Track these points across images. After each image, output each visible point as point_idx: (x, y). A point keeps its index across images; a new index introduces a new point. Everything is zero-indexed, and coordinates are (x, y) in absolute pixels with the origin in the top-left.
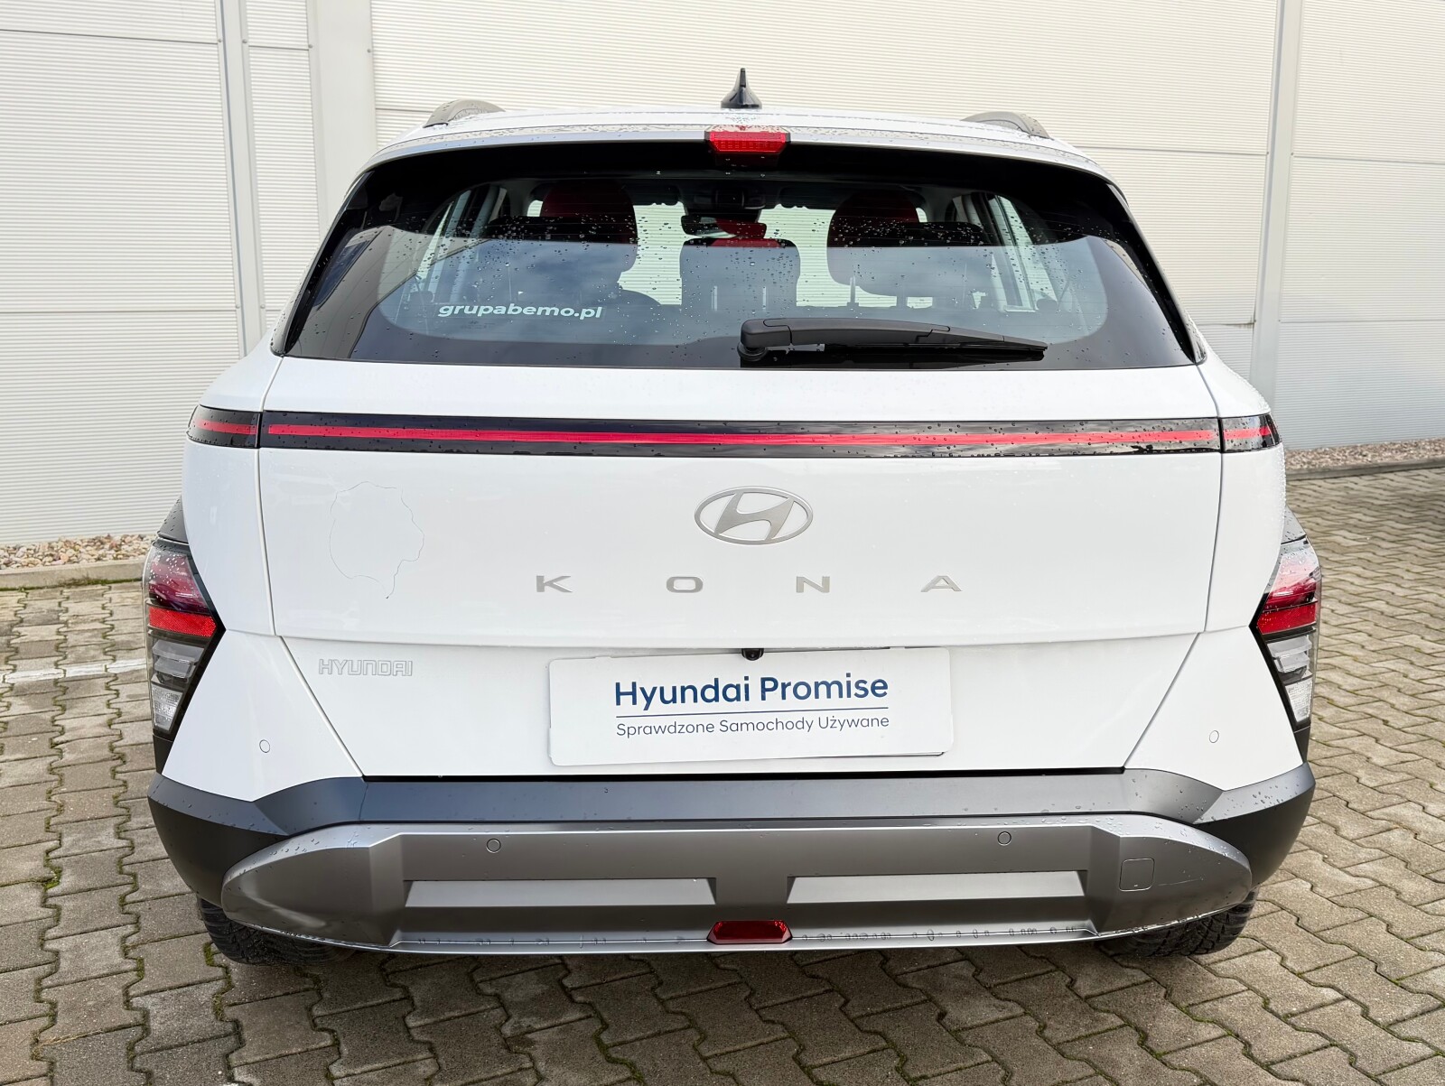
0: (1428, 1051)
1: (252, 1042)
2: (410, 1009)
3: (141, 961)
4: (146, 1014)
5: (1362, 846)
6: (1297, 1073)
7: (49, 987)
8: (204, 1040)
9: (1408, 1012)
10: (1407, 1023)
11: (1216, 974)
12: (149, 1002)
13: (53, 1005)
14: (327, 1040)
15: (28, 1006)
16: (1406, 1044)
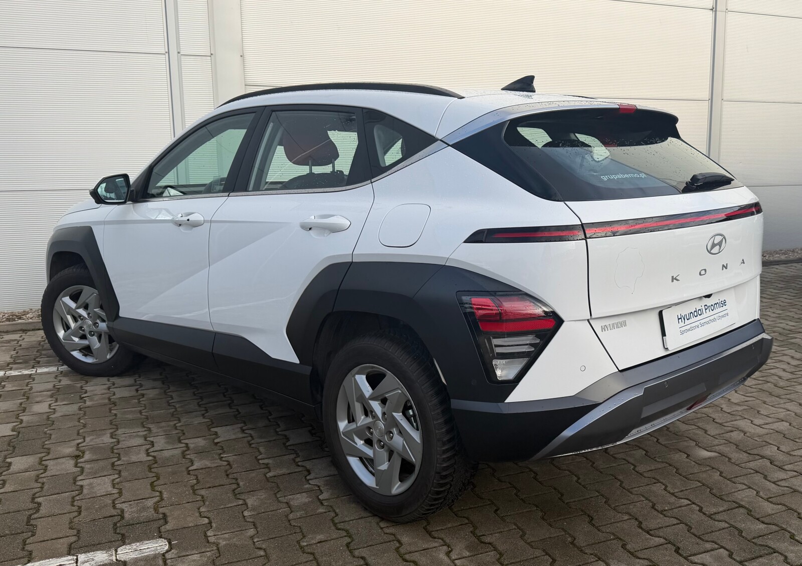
0: (727, 525)
1: (170, 523)
2: (246, 508)
3: (121, 489)
4: (122, 511)
5: (717, 439)
6: (661, 534)
7: (78, 500)
8: (149, 521)
9: (721, 509)
10: (720, 514)
11: (631, 493)
12: (124, 506)
13: (80, 507)
14: (206, 521)
15: (69, 508)
16: (716, 523)
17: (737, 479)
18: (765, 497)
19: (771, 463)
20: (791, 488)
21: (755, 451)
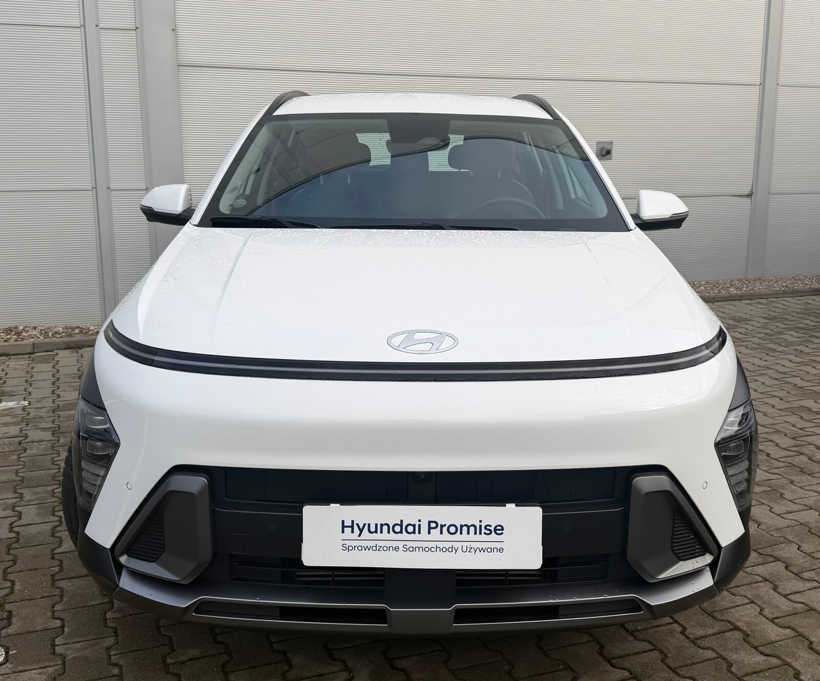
1: (15, 625)
17: (738, 589)
18: (770, 616)
19: (786, 568)
20: (807, 605)
21: (768, 551)
